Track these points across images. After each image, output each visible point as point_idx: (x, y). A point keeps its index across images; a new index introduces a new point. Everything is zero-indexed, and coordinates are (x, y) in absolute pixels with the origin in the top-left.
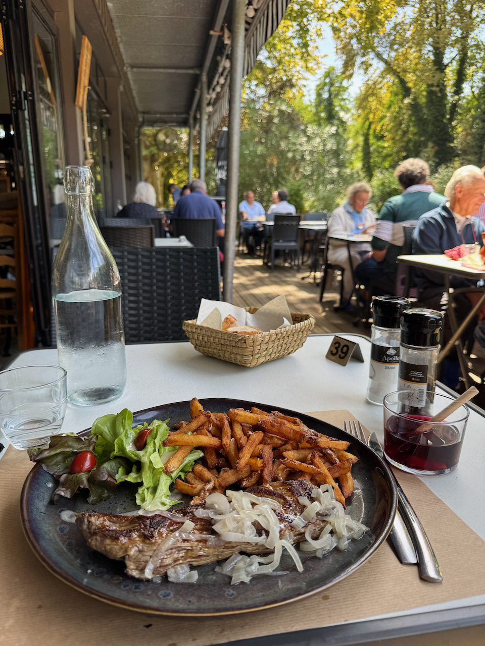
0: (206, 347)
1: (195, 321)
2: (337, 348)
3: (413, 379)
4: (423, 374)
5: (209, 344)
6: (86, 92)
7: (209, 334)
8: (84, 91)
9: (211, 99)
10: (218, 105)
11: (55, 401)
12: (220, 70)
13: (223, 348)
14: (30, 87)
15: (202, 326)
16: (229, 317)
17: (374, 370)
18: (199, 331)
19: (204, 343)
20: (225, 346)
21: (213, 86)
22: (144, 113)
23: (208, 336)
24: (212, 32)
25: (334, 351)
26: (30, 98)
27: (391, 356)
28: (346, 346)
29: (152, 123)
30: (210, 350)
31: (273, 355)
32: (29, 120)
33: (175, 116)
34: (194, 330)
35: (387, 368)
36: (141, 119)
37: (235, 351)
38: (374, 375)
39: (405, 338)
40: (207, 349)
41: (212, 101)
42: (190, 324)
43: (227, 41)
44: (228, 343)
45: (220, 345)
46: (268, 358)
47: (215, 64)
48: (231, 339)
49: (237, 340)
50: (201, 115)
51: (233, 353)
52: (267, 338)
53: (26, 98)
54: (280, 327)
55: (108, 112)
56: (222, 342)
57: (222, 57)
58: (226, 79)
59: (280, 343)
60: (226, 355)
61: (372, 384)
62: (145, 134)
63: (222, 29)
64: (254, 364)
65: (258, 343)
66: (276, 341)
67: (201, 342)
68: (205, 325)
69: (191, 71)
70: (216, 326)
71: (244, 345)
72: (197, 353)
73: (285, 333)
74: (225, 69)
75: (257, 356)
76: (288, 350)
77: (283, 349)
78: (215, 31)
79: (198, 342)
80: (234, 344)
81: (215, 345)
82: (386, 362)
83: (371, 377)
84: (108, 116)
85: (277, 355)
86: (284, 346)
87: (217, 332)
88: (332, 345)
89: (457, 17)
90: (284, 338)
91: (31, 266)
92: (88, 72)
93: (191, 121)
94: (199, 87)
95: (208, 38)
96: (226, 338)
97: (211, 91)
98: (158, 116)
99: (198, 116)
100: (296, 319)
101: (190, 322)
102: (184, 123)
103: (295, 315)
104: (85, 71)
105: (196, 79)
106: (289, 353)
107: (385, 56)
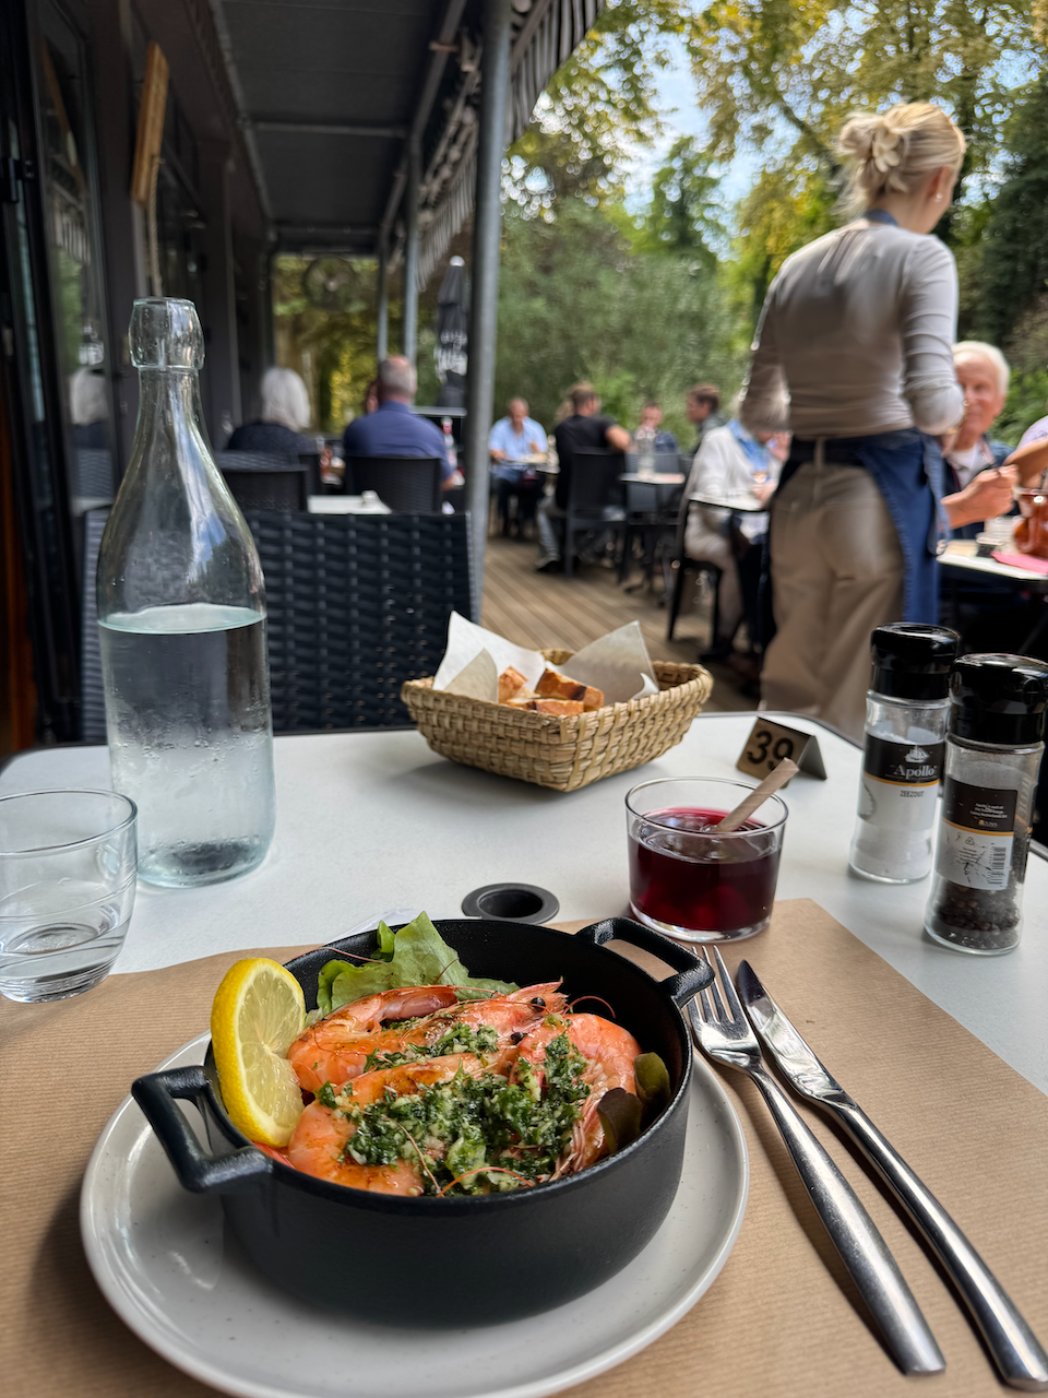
0: (459, 744)
1: (428, 681)
2: (763, 747)
3: (982, 822)
4: (1005, 812)
5: (467, 735)
6: (155, 168)
7: (469, 711)
8: (151, 166)
9: (428, 194)
10: (442, 209)
11: (106, 876)
12: (451, 129)
13: (501, 747)
14: (30, 150)
15: (450, 694)
16: (509, 673)
17: (873, 800)
18: (442, 705)
19: (454, 733)
20: (508, 742)
21: (433, 166)
22: (280, 222)
23: (465, 718)
24: (434, 46)
25: (757, 754)
26: (29, 175)
27: (915, 766)
28: (784, 741)
29: (296, 247)
30: (468, 750)
31: (618, 763)
32: (27, 227)
33: (347, 231)
34: (430, 704)
35: (905, 794)
36: (272, 236)
37: (531, 753)
38: (874, 812)
39: (961, 724)
40: (461, 748)
41: (432, 198)
42: (419, 690)
43: (469, 67)
44: (515, 734)
45: (494, 740)
46: (607, 769)
47: (440, 118)
48: (524, 725)
49: (539, 727)
50: (407, 229)
51: (526, 757)
52: (609, 722)
53: (19, 175)
54: (637, 696)
55: (201, 218)
56: (500, 731)
57: (455, 102)
58: (463, 151)
59: (636, 735)
60: (509, 764)
61: (865, 831)
62: (280, 272)
63: (457, 41)
64: (574, 783)
65: (588, 734)
66: (626, 729)
67: (446, 730)
68: (457, 692)
69: (386, 133)
70: (482, 694)
71: (555, 740)
72: (434, 757)
73: (648, 710)
74: (461, 126)
75: (584, 765)
76: (651, 750)
77: (641, 747)
78: (442, 44)
79: (439, 732)
80: (529, 736)
81: (481, 738)
82: (903, 780)
83: (863, 816)
84: (200, 226)
85: (627, 762)
86: (643, 741)
87: (488, 708)
88: (750, 742)
89: (955, 34)
90: (644, 722)
91: (30, 556)
92: (159, 123)
93: (384, 243)
94: (404, 165)
95: (426, 57)
96: (510, 722)
97: (429, 177)
98: (311, 230)
99: (401, 234)
100: (667, 678)
101: (418, 683)
102: (367, 248)
103: (663, 668)
104: (154, 120)
105: (397, 150)
106: (652, 758)
107: (800, 114)
